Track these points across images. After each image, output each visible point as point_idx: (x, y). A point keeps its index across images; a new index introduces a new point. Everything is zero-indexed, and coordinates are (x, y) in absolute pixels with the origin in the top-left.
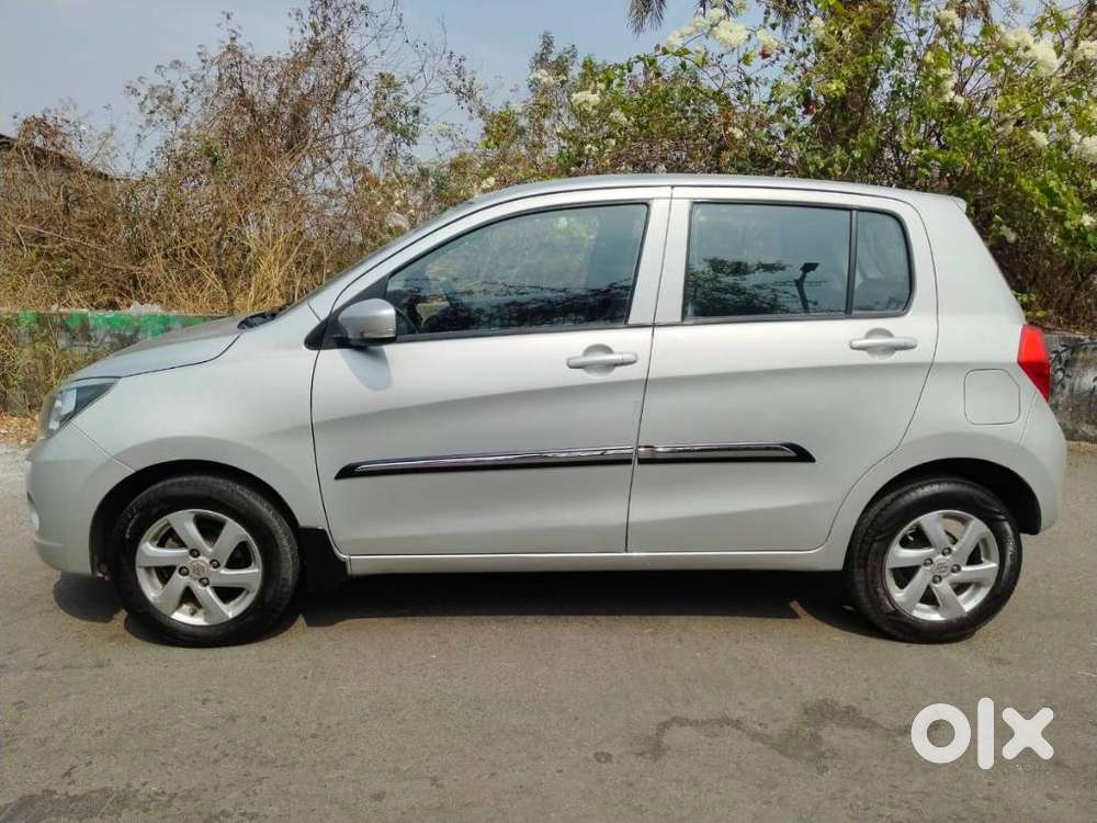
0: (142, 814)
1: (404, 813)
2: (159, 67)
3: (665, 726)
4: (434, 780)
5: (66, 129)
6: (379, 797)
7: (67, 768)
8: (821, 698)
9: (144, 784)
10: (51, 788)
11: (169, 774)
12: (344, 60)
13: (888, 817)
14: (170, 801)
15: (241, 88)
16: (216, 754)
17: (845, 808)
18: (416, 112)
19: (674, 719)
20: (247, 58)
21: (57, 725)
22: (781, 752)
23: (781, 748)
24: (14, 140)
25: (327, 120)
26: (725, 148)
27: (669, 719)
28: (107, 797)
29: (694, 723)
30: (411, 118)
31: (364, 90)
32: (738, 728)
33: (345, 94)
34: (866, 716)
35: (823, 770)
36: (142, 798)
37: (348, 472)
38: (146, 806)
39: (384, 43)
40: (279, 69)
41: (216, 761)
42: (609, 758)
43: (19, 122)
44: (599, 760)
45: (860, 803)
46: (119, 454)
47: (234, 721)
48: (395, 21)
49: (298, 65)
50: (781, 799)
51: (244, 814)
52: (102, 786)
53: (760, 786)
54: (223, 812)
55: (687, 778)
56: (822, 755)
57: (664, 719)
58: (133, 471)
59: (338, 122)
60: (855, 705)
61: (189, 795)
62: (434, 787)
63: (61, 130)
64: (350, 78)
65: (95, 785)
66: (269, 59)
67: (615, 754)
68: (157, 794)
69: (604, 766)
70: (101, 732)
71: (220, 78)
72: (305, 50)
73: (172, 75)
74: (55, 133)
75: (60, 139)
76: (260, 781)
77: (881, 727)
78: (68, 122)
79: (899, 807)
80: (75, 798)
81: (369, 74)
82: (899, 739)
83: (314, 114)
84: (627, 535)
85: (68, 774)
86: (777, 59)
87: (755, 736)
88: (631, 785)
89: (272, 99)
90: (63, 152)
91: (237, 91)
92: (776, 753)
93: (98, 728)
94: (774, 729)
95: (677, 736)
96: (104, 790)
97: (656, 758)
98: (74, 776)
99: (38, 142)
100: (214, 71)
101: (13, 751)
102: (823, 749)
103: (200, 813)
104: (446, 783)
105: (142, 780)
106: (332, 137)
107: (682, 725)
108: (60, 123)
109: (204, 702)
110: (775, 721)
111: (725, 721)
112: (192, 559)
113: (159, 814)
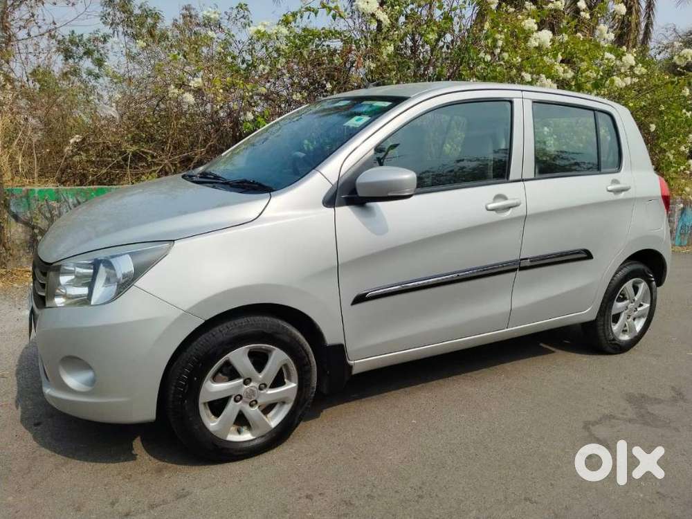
37: (360, 299)
46: (191, 308)
58: (203, 321)
84: (510, 317)
112: (245, 387)
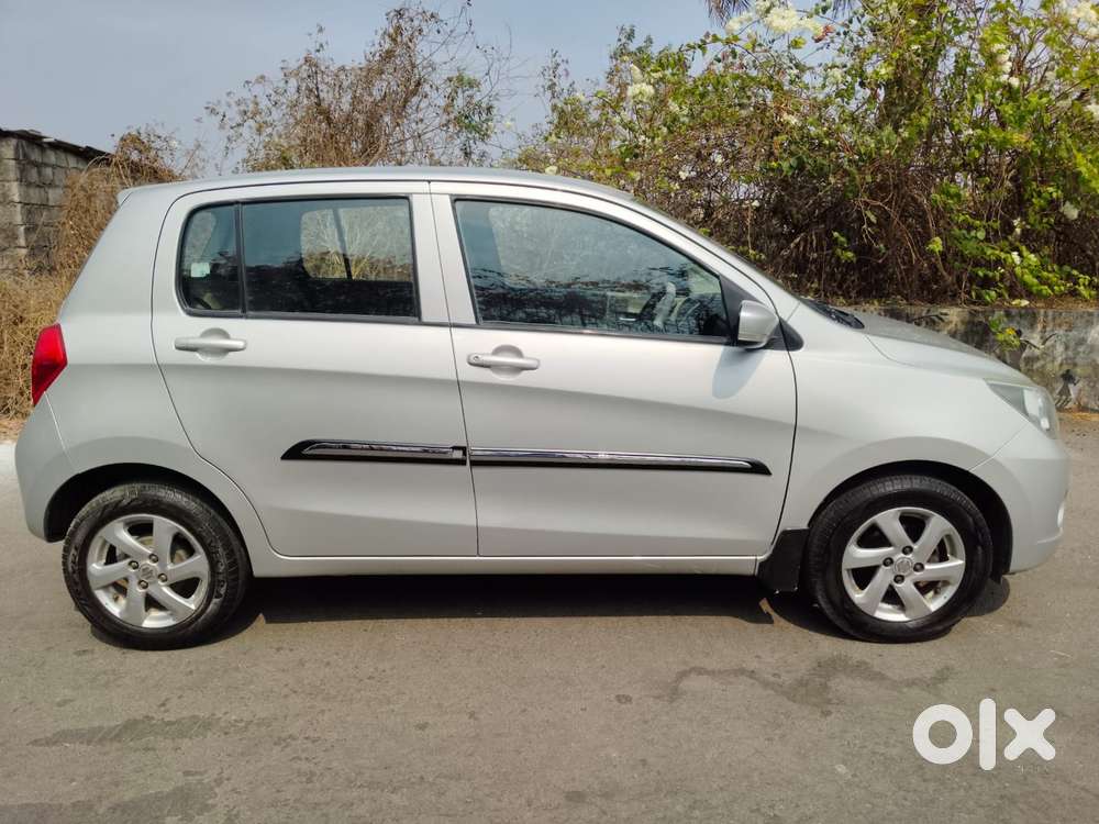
0: (223, 737)
1: (444, 741)
2: (247, 82)
3: (683, 675)
4: (472, 715)
5: (158, 144)
6: (423, 727)
7: (163, 699)
8: (835, 653)
9: (226, 713)
10: (150, 715)
11: (246, 705)
12: (414, 66)
13: (883, 754)
14: (246, 727)
15: (318, 96)
16: (286, 691)
17: (843, 745)
18: (489, 109)
19: (693, 669)
20: (323, 68)
21: (155, 665)
22: (789, 698)
23: (790, 694)
24: (113, 156)
25: (398, 125)
26: (777, 133)
27: (688, 668)
28: (195, 723)
29: (712, 673)
30: (484, 116)
31: (433, 94)
32: (751, 677)
33: (415, 100)
34: (877, 669)
35: (827, 714)
36: (223, 724)
38: (227, 730)
39: (452, 48)
40: (353, 77)
41: (286, 696)
42: (628, 699)
43: (117, 139)
44: (619, 701)
45: (857, 742)
47: (303, 665)
48: (463, 27)
49: (370, 74)
50: (783, 736)
51: (307, 738)
52: (191, 714)
53: (765, 726)
54: (290, 736)
55: (699, 717)
56: (829, 702)
57: (683, 668)
59: (409, 126)
60: (868, 660)
61: (262, 723)
62: (472, 720)
63: (153, 145)
64: (418, 84)
65: (185, 713)
66: (343, 69)
67: (635, 697)
68: (236, 721)
69: (624, 706)
70: (191, 672)
71: (298, 90)
72: (377, 58)
73: (258, 90)
74: (149, 149)
75: (153, 153)
76: (323, 712)
77: (889, 679)
78: (159, 137)
79: (894, 746)
80: (170, 723)
81: (438, 78)
82: (905, 690)
83: (387, 119)
85: (163, 705)
86: (833, 42)
87: (766, 685)
88: (646, 722)
89: (346, 107)
90: (155, 165)
91: (315, 100)
92: (785, 699)
93: (189, 669)
94: (787, 679)
95: (693, 684)
96: (194, 717)
97: (672, 701)
98: (168, 706)
99: (135, 156)
100: (293, 83)
101: (119, 686)
102: (830, 696)
103: (271, 737)
104: (482, 717)
105: (224, 710)
106: (402, 142)
107: (700, 673)
108: (152, 139)
109: (278, 650)
110: (788, 672)
111: (742, 671)
113: (238, 737)
